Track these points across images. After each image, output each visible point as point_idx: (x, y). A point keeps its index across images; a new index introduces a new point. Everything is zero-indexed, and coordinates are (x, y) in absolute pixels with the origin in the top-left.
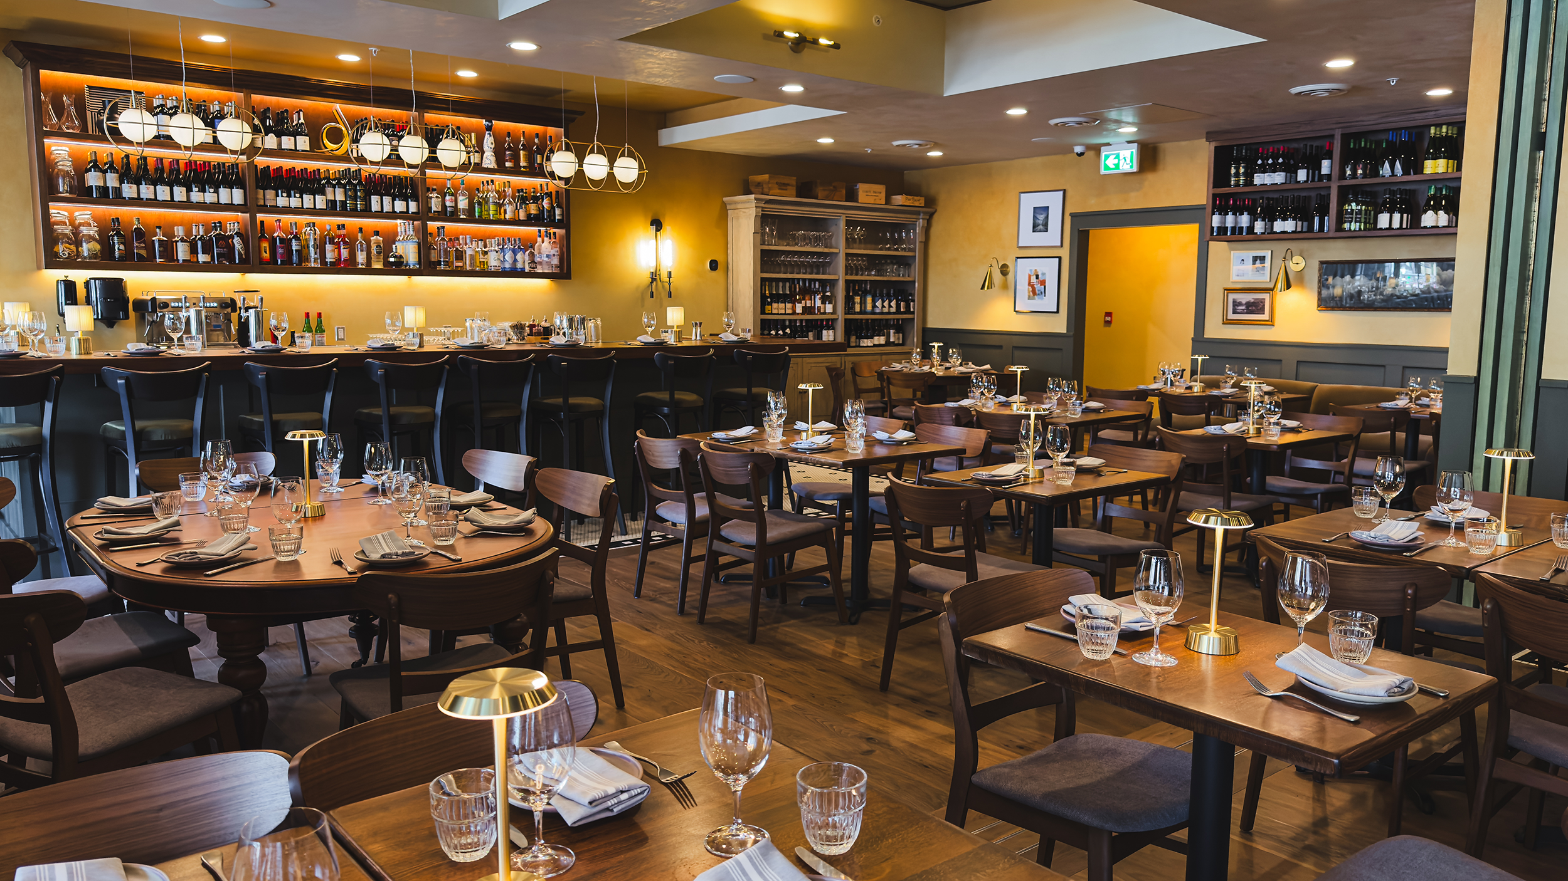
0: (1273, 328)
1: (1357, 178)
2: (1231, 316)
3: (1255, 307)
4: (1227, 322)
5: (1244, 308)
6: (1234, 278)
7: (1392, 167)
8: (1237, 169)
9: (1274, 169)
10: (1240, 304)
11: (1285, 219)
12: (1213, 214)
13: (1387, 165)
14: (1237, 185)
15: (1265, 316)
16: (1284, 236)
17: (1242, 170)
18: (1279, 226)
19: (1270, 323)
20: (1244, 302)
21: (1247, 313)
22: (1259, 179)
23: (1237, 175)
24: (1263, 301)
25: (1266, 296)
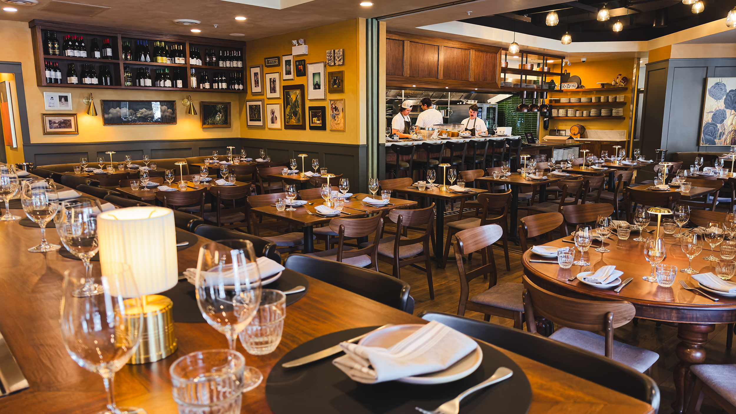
0: (78, 136)
1: (128, 60)
2: (49, 130)
3: (66, 124)
4: (46, 133)
5: (57, 125)
6: (47, 108)
7: (145, 57)
8: (53, 44)
9: (80, 48)
10: (55, 123)
11: (91, 77)
12: (46, 70)
13: (143, 56)
14: (54, 54)
15: (73, 129)
16: (91, 86)
17: (56, 46)
18: (87, 80)
19: (77, 132)
20: (57, 122)
21: (60, 128)
22: (70, 53)
23: (53, 48)
24: (70, 121)
25: (72, 118)
